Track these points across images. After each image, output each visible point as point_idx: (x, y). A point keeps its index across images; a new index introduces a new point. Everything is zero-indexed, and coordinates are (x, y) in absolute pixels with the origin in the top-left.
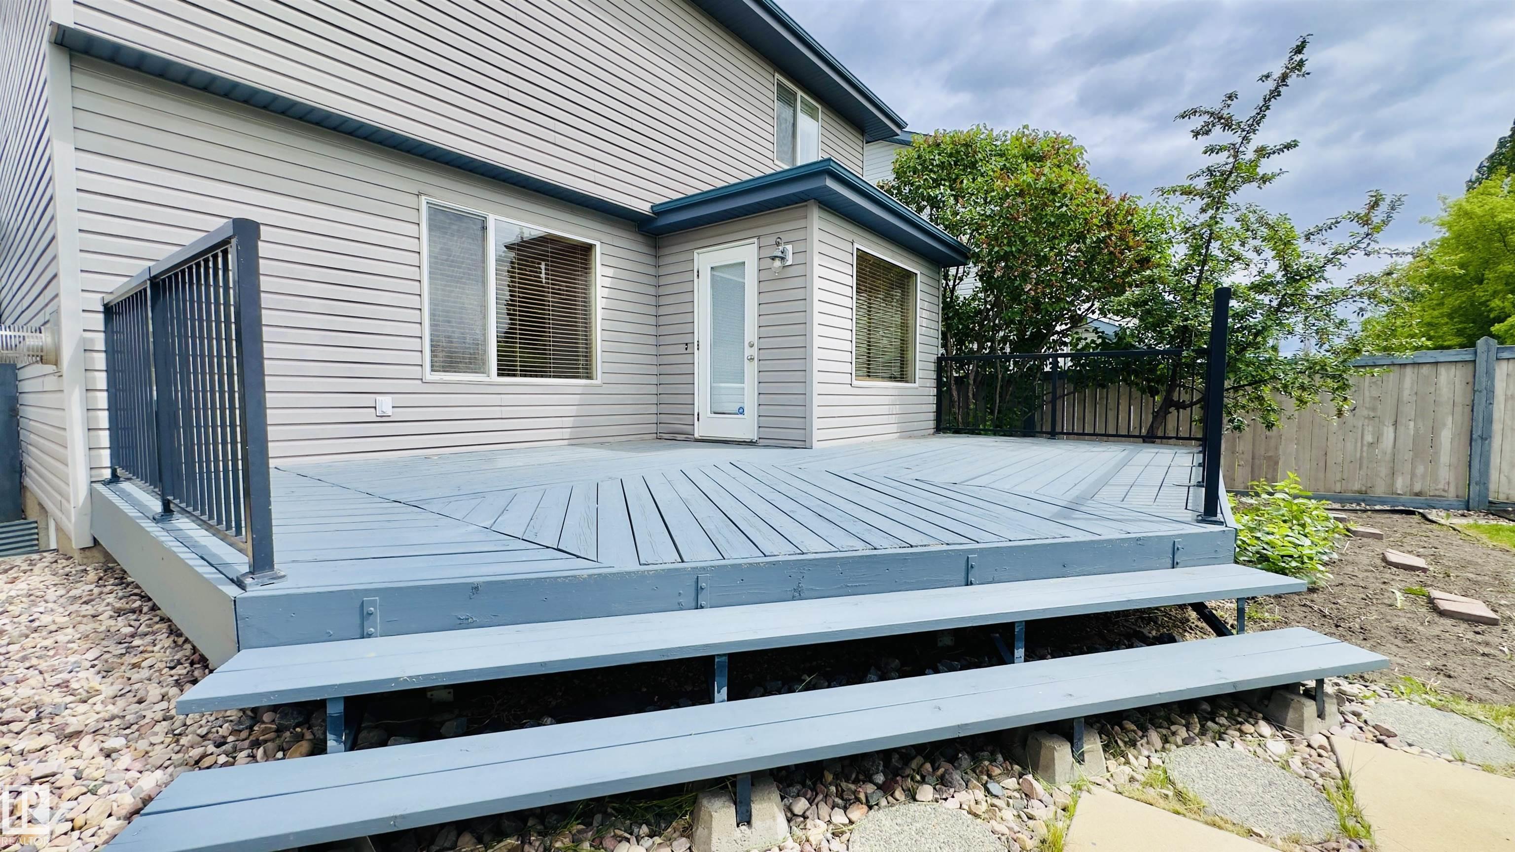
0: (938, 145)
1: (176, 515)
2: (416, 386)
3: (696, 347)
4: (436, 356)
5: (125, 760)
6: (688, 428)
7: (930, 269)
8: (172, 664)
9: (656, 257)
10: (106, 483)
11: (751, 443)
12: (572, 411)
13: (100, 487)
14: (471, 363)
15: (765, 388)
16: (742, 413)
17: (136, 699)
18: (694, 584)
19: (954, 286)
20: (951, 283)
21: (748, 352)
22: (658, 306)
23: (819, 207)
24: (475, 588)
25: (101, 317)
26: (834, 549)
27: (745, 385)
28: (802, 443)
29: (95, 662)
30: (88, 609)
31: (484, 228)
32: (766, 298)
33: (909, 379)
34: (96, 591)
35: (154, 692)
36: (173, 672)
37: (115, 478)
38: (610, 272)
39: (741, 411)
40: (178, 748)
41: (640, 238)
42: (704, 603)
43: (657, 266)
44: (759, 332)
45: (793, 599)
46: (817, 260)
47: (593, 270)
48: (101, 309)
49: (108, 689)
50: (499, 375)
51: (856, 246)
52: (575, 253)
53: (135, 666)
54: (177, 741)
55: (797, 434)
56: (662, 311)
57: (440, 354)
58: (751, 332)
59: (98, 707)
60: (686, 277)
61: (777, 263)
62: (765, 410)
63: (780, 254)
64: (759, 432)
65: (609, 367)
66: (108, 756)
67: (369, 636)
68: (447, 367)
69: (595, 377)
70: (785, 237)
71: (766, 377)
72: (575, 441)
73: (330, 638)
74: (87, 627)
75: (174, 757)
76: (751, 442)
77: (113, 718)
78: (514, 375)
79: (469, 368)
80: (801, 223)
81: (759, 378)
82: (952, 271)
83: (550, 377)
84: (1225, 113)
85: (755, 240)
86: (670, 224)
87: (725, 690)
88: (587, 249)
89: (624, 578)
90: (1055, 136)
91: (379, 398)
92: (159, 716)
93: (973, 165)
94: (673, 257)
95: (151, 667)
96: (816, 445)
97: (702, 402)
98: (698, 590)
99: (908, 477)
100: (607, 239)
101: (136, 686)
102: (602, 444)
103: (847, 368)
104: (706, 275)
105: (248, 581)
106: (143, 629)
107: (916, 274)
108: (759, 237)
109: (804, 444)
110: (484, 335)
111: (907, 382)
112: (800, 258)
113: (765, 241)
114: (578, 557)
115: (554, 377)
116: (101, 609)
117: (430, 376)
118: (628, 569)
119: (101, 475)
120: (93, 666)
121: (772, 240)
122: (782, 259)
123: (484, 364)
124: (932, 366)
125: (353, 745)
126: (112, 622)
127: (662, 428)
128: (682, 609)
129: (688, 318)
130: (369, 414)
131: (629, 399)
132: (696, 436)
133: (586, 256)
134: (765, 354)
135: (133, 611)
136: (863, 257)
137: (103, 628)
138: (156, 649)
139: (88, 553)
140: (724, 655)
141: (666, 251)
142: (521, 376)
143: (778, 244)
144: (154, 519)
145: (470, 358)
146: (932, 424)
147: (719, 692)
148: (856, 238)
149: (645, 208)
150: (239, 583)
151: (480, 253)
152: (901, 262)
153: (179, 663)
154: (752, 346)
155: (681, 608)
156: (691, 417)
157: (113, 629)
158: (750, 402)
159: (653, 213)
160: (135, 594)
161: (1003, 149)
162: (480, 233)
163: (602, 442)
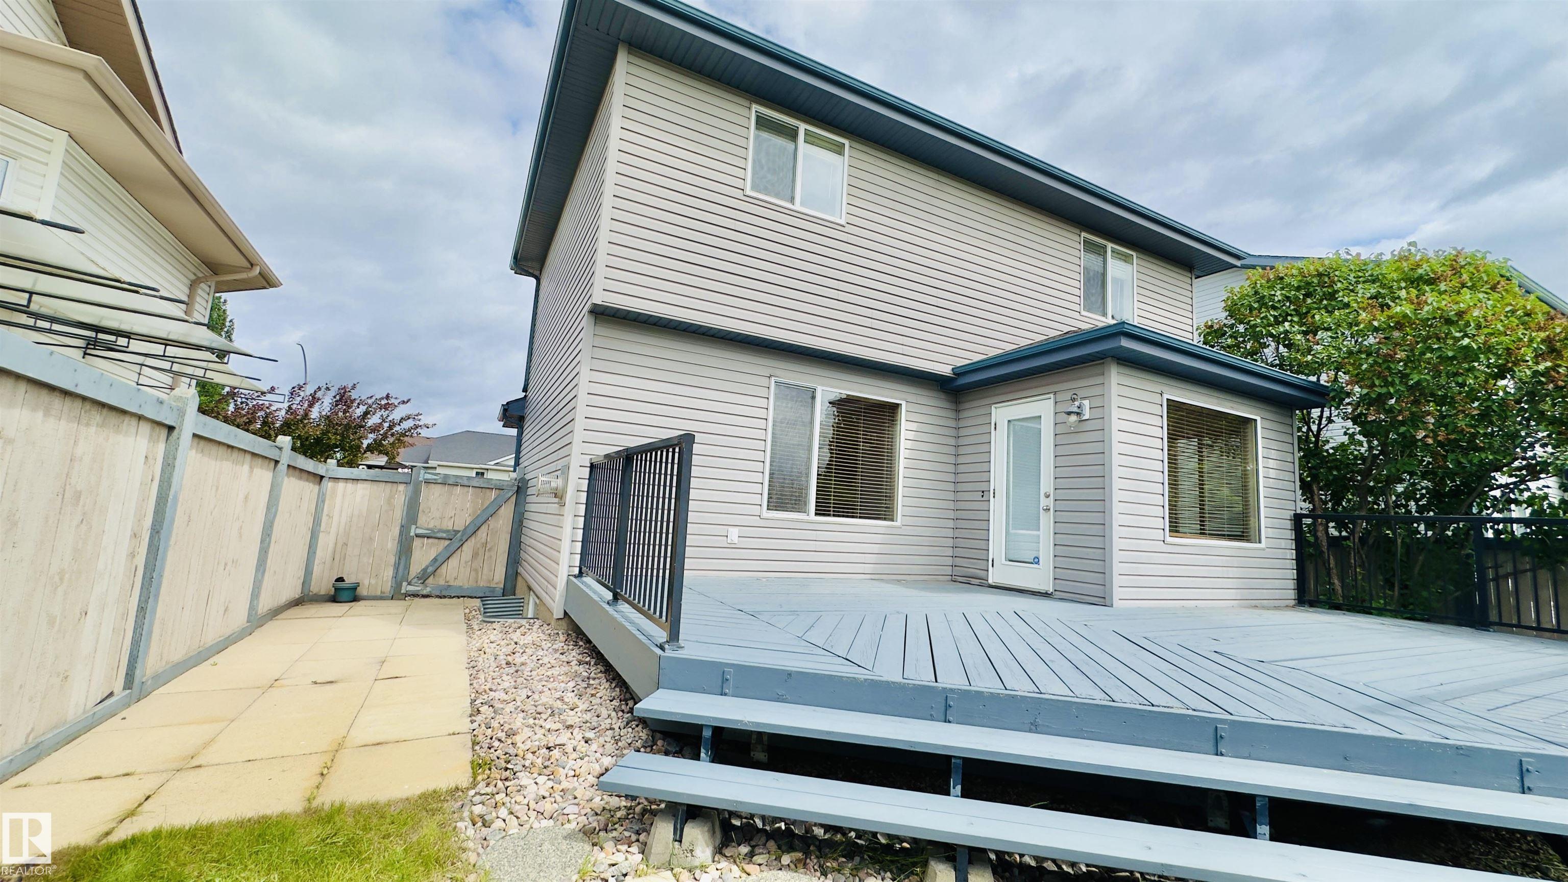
0: (1282, 278)
1: (620, 602)
2: (755, 521)
3: (992, 495)
4: (771, 498)
5: (594, 747)
6: (982, 574)
7: (1276, 413)
8: (611, 699)
9: (957, 411)
10: (575, 576)
11: (1046, 595)
12: (876, 548)
13: (572, 578)
14: (796, 504)
15: (1062, 539)
16: (1038, 563)
17: (596, 714)
18: (944, 702)
19: (1319, 430)
20: (1314, 428)
21: (1044, 502)
22: (957, 455)
23: (1118, 363)
24: (790, 674)
25: (588, 469)
26: (1073, 695)
27: (1041, 533)
28: (1102, 600)
29: (574, 689)
30: (563, 658)
31: (813, 398)
32: (1062, 450)
33: (1252, 538)
34: (566, 647)
35: (604, 713)
36: (612, 703)
37: (581, 573)
38: (914, 426)
39: (1036, 561)
40: (617, 747)
41: (943, 396)
42: (951, 719)
43: (958, 419)
44: (1055, 484)
45: (1030, 731)
46: (1115, 413)
47: (899, 422)
48: (589, 465)
49: (583, 706)
50: (816, 514)
51: (1166, 396)
52: (884, 412)
53: (592, 695)
54: (617, 743)
55: (1096, 590)
56: (961, 460)
57: (774, 497)
58: (1047, 483)
59: (579, 714)
60: (984, 429)
61: (1073, 418)
62: (1061, 562)
63: (1076, 410)
64: (1054, 585)
65: (908, 511)
66: (586, 742)
67: (726, 694)
68: (779, 506)
69: (895, 519)
70: (1081, 393)
71: (1062, 528)
72: (877, 577)
73: (704, 691)
74: (566, 669)
75: (616, 752)
76: (1046, 593)
77: (586, 722)
78: (829, 515)
79: (793, 508)
80: (1098, 380)
81: (1054, 528)
82: (1316, 412)
83: (856, 517)
85: (1052, 396)
86: (968, 383)
87: (959, 787)
88: (895, 408)
89: (888, 686)
90: (1454, 252)
91: (731, 529)
92: (608, 727)
93: (1332, 296)
94: (972, 412)
95: (601, 698)
96: (1116, 603)
97: (997, 548)
98: (947, 707)
99: (1206, 648)
100: (911, 398)
101: (595, 707)
102: (898, 581)
103: (1159, 523)
104: (1003, 427)
105: (666, 646)
106: (592, 675)
107: (1255, 420)
108: (1055, 393)
109: (1103, 600)
110: (807, 481)
111: (1248, 541)
112: (1097, 413)
113: (1060, 397)
114: (859, 666)
115: (860, 517)
116: (571, 659)
117: (766, 514)
118: (893, 680)
119: (573, 572)
120: (573, 691)
121: (1068, 396)
122: (1078, 414)
123: (805, 505)
124: (1289, 524)
125: (713, 761)
126: (577, 668)
127: (957, 571)
128: (932, 720)
129: (984, 467)
130: (722, 542)
131: (926, 541)
132: (990, 581)
133: (894, 413)
134: (1062, 505)
135: (587, 663)
136: (1174, 407)
137: (573, 671)
138: (602, 688)
139: (560, 622)
140: (960, 758)
141: (967, 405)
142: (834, 515)
143: (1073, 400)
144: (608, 603)
145: (796, 500)
146: (1292, 594)
147: (954, 788)
148: (1165, 389)
149: (945, 370)
150: (662, 648)
151: (809, 417)
152: (1232, 408)
153: (614, 699)
154: (1048, 496)
155: (932, 718)
156: (985, 562)
157: (579, 672)
158: (1046, 552)
159: (954, 374)
160: (585, 653)
161: (1375, 273)
162: (810, 400)
163: (900, 580)
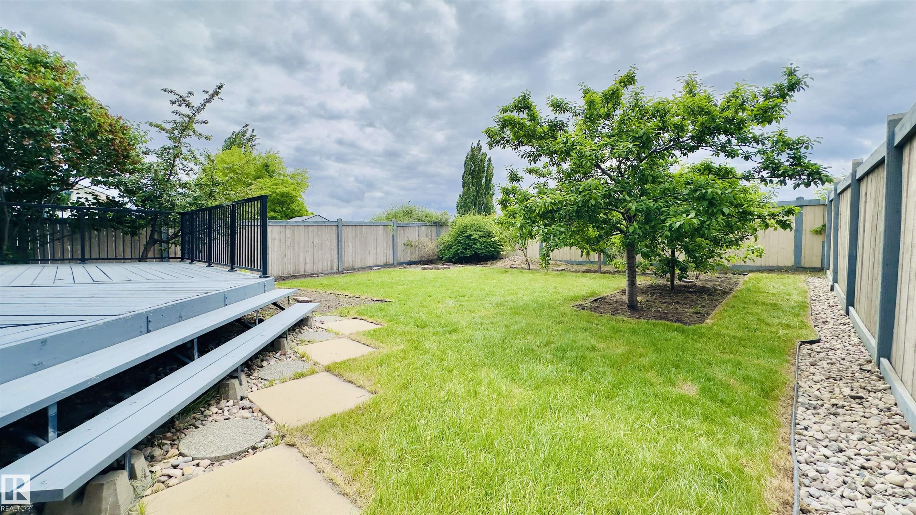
45: (179, 321)
84: (187, 99)
155: (141, 333)
